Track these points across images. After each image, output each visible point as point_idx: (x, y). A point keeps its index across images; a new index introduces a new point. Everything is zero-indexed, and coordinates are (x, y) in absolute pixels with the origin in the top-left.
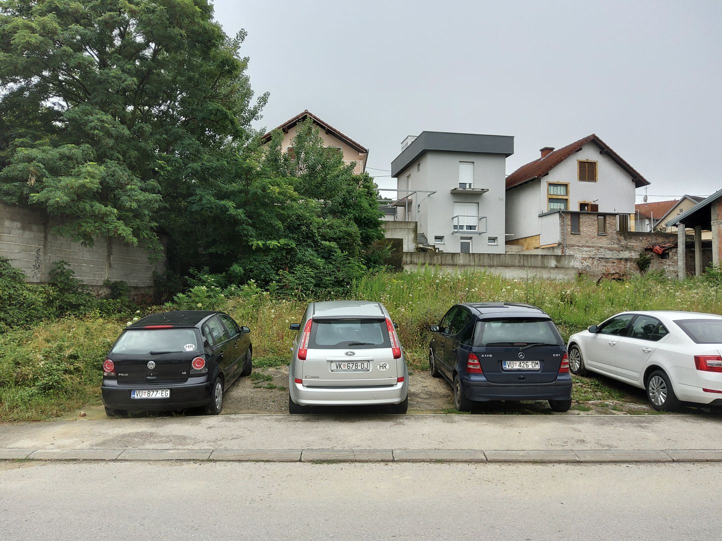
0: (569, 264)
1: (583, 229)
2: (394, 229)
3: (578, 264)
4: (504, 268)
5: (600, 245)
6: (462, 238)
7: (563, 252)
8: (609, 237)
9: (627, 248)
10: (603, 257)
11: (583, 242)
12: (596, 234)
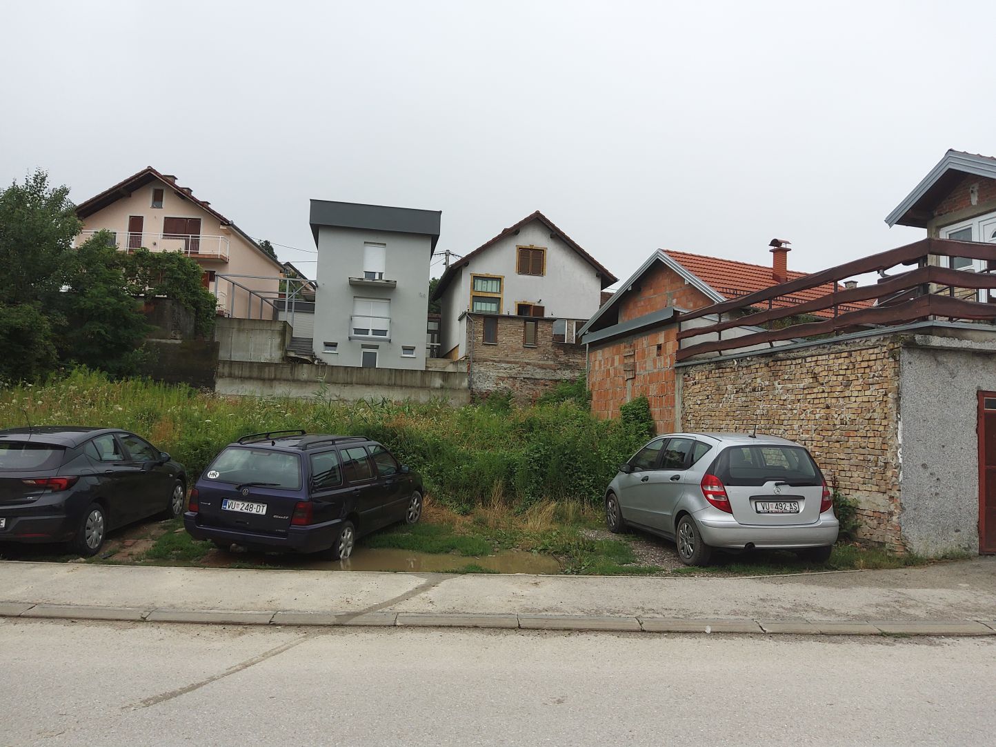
0: (460, 383)
1: (502, 338)
2: (252, 330)
3: (491, 385)
4: (364, 386)
5: (527, 361)
6: (364, 346)
7: (469, 368)
8: (542, 349)
9: (567, 366)
10: (531, 377)
11: (501, 356)
12: (521, 346)
